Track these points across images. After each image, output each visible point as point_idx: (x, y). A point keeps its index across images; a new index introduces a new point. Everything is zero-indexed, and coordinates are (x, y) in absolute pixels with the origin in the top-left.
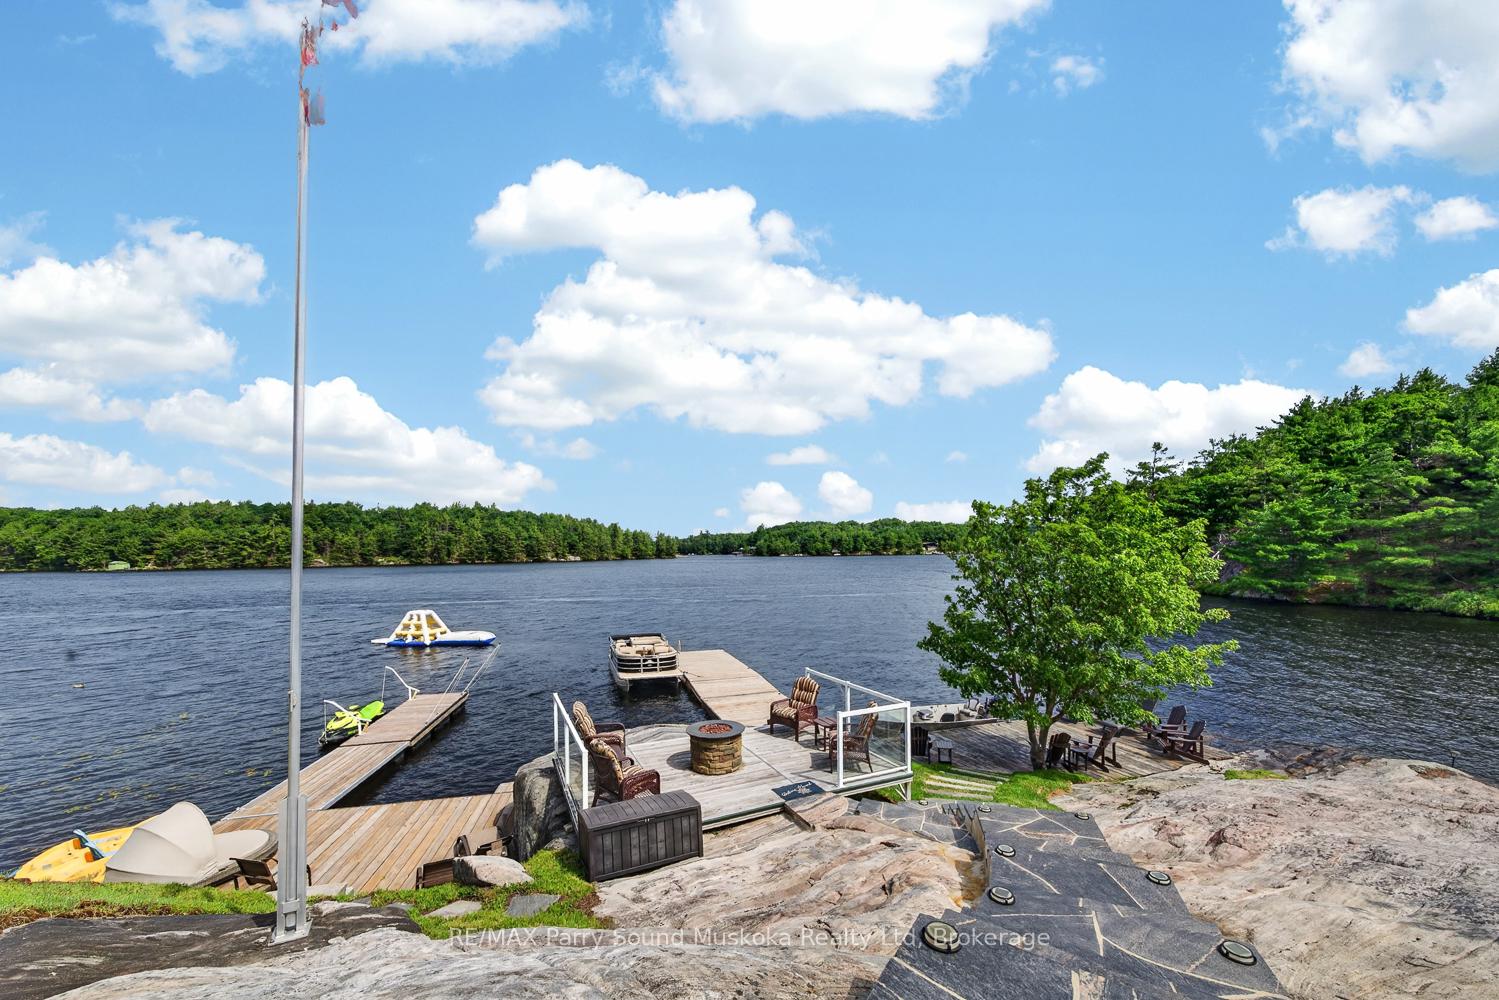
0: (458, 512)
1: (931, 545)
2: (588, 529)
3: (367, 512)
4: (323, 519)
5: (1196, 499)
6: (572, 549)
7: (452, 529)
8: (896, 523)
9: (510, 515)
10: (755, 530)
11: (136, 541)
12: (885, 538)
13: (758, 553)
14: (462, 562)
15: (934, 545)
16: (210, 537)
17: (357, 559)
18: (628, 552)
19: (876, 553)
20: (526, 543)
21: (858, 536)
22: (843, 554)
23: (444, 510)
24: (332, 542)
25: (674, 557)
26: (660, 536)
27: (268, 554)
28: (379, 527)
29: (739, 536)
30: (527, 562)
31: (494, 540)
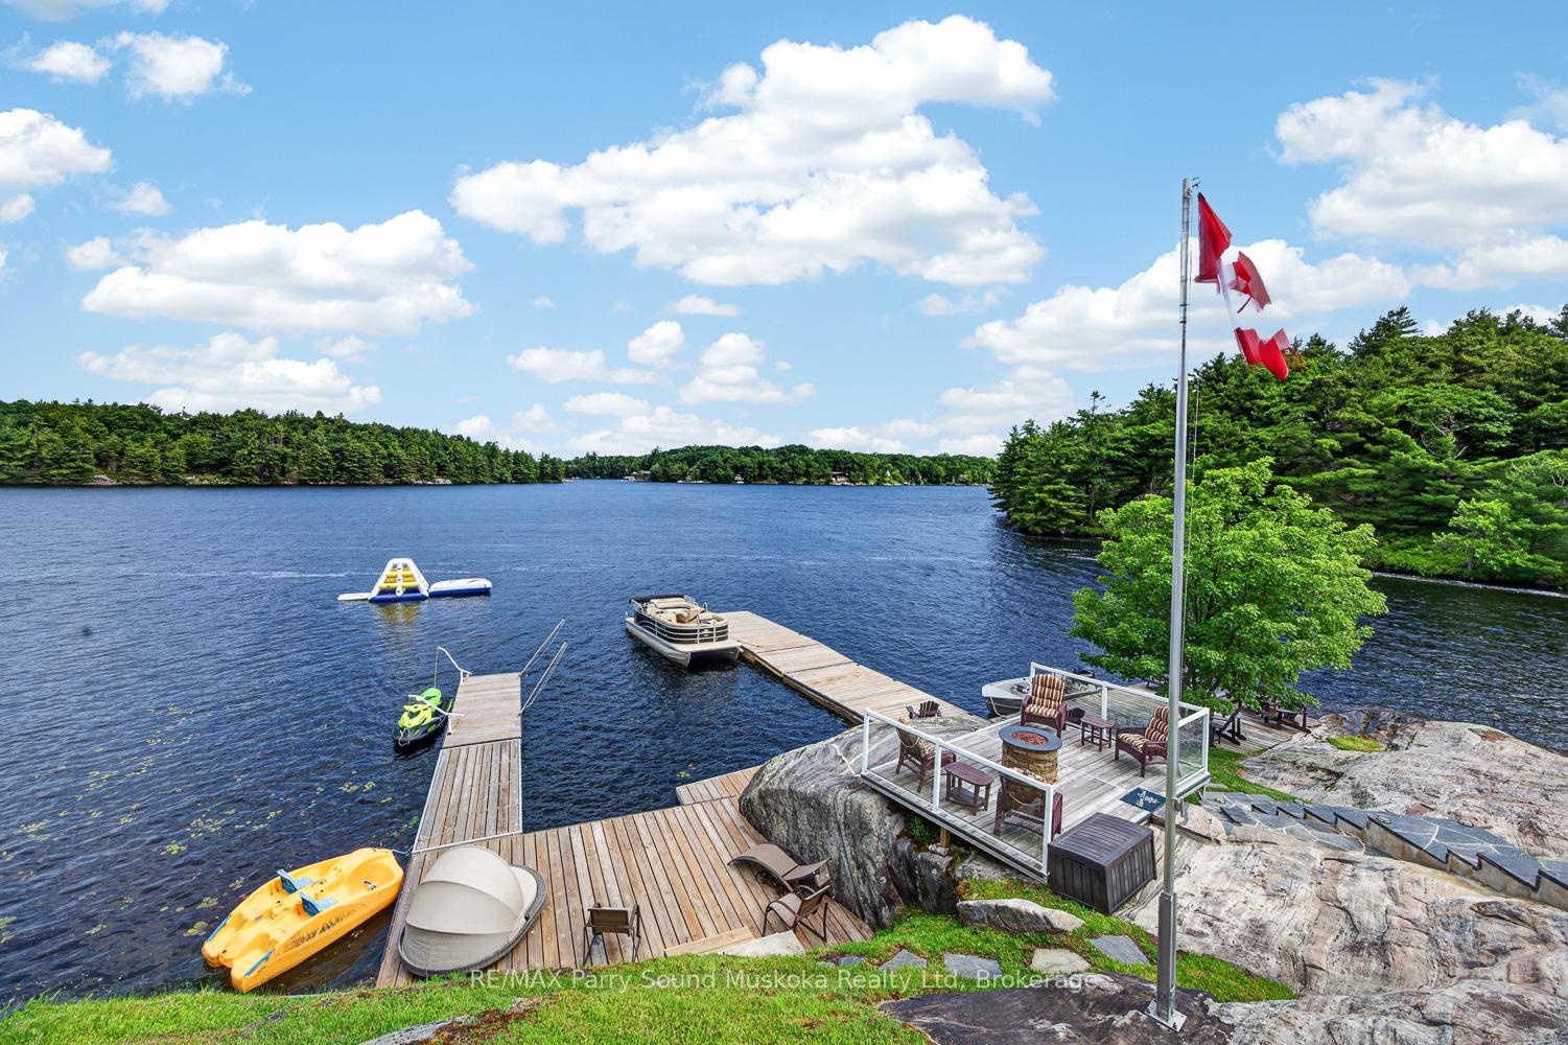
0: (293, 421)
1: (840, 475)
2: (460, 447)
3: (170, 418)
4: (108, 424)
5: (1131, 448)
6: (441, 470)
7: (287, 442)
8: (803, 450)
9: (365, 427)
10: (649, 453)
12: (793, 467)
13: (654, 478)
14: (302, 484)
15: (844, 475)
17: (159, 477)
18: (508, 475)
19: (783, 482)
20: (384, 462)
21: (764, 463)
22: (747, 482)
23: (277, 419)
24: (122, 454)
25: (560, 482)
26: (545, 459)
27: (27, 467)
29: (631, 459)
30: (386, 485)
31: (344, 459)
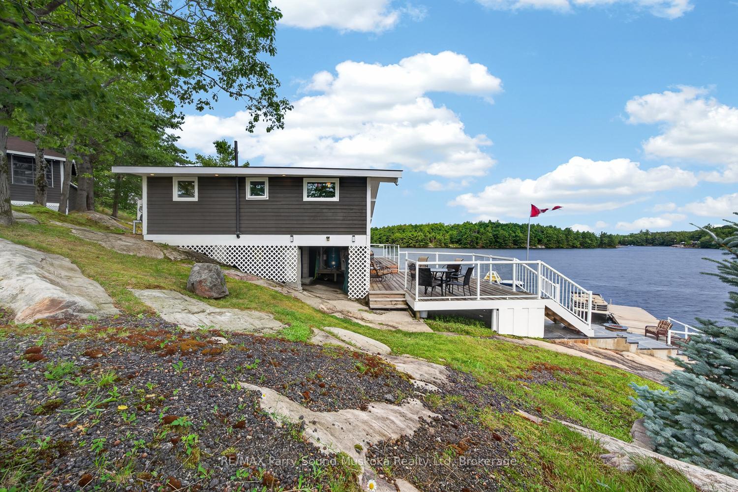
0: (481, 224)
2: (550, 231)
3: (446, 226)
4: (432, 229)
6: (540, 242)
7: (478, 232)
9: (506, 225)
11: (385, 237)
14: (483, 248)
16: (401, 237)
17: (443, 245)
20: (514, 239)
23: (476, 224)
24: (435, 238)
26: (604, 235)
27: (417, 242)
28: (451, 232)
30: (514, 248)
31: (498, 238)
